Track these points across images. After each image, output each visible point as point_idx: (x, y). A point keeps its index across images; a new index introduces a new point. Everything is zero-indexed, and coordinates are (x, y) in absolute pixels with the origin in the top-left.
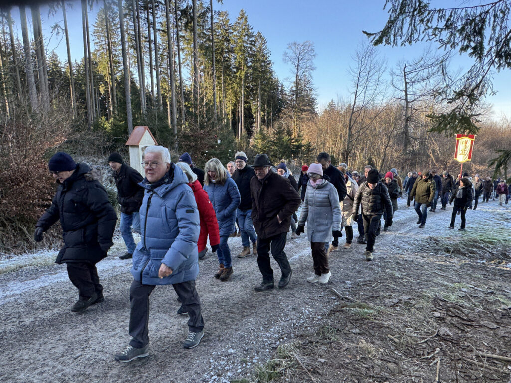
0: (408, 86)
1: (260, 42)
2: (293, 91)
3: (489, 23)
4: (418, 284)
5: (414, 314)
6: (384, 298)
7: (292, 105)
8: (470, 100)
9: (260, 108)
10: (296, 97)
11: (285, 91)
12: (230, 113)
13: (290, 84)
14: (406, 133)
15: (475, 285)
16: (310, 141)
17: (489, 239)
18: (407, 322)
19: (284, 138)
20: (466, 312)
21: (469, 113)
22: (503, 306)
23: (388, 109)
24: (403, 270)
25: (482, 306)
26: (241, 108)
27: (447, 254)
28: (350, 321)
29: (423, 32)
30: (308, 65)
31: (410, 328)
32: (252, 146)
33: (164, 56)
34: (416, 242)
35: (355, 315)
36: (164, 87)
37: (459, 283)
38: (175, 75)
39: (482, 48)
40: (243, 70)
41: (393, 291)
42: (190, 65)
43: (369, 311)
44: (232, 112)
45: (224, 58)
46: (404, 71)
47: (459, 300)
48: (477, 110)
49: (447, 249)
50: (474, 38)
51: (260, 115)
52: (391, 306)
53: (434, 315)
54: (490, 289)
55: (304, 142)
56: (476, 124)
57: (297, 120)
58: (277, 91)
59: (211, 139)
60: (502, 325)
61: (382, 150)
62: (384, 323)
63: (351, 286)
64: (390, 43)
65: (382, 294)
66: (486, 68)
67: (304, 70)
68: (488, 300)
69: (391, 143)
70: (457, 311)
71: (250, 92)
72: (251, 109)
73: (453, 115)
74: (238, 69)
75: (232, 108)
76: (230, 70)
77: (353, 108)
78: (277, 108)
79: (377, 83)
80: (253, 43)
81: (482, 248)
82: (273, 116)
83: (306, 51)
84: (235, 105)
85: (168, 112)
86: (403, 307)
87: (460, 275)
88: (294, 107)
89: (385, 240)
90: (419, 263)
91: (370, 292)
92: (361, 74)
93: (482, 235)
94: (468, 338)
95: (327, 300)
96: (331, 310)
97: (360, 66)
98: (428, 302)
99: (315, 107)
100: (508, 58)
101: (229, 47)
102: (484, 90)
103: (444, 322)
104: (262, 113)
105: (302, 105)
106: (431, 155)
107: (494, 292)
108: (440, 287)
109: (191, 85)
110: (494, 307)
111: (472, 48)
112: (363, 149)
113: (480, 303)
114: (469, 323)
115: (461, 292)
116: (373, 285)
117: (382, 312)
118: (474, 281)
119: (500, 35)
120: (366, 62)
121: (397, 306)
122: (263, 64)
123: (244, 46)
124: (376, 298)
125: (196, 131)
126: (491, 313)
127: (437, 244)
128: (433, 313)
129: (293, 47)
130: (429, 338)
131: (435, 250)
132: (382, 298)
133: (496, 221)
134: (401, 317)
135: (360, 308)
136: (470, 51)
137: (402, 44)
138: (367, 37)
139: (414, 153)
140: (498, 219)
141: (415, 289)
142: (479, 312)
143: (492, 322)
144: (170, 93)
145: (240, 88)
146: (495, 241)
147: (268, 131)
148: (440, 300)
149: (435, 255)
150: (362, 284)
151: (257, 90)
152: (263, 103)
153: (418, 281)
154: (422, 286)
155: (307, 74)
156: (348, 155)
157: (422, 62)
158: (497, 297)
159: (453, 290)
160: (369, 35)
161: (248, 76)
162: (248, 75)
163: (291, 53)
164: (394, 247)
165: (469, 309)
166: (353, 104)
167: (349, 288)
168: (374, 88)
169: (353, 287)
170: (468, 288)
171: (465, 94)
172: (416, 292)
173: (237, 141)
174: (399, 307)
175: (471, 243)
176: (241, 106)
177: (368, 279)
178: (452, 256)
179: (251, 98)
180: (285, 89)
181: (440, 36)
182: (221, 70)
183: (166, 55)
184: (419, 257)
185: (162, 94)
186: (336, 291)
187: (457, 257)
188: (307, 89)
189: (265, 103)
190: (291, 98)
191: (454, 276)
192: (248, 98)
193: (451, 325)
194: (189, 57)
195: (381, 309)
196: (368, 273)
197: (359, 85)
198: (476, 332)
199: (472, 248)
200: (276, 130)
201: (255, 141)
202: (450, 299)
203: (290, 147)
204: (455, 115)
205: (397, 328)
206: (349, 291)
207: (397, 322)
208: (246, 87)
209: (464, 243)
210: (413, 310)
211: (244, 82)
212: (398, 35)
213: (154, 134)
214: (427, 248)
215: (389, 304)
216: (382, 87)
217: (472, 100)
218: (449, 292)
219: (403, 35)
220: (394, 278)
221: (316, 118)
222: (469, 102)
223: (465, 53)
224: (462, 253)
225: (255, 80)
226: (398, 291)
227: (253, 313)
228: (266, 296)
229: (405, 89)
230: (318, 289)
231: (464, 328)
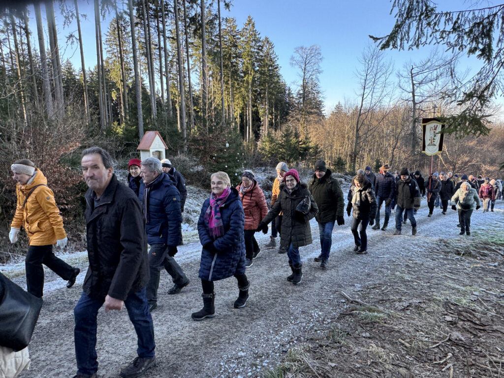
0: (415, 87)
1: (268, 47)
2: (300, 94)
3: (498, 24)
4: (429, 287)
5: (426, 319)
6: (394, 301)
7: (299, 108)
8: (481, 102)
9: (267, 112)
10: (304, 100)
11: (292, 94)
12: (238, 117)
14: (413, 134)
15: (487, 288)
16: (317, 143)
17: (501, 241)
18: (418, 326)
19: (291, 141)
20: (479, 317)
21: (480, 115)
23: (396, 110)
24: (413, 273)
25: (495, 310)
26: (249, 112)
27: (458, 257)
28: (359, 325)
29: (431, 36)
30: (315, 69)
31: (421, 333)
32: (260, 149)
33: (174, 62)
34: (426, 245)
35: (365, 318)
36: (174, 93)
37: (470, 286)
38: (184, 81)
39: (490, 50)
40: (251, 74)
41: (403, 294)
42: (199, 70)
43: (378, 315)
44: (240, 116)
45: (232, 63)
46: (411, 72)
47: (471, 304)
48: (488, 111)
49: (458, 251)
50: (483, 39)
51: (267, 118)
52: (401, 310)
53: (446, 319)
55: (311, 145)
56: (487, 126)
57: (304, 123)
58: (285, 95)
59: (220, 142)
61: (390, 152)
62: (395, 327)
63: (360, 289)
64: (397, 47)
65: (392, 297)
66: (496, 69)
67: (310, 73)
68: (501, 304)
69: (398, 144)
70: (469, 315)
71: (257, 96)
72: (259, 113)
73: (463, 117)
74: (246, 73)
75: (240, 112)
76: (238, 75)
77: (361, 110)
78: (284, 111)
79: (384, 85)
80: (260, 48)
81: (494, 251)
82: (281, 119)
83: (312, 55)
84: (243, 109)
85: (177, 116)
86: (413, 310)
87: (471, 278)
88: (301, 110)
89: (394, 242)
90: (429, 265)
91: (380, 295)
92: (368, 76)
93: (494, 237)
94: (481, 343)
95: (337, 304)
96: (341, 314)
97: (366, 69)
98: (439, 306)
99: (322, 109)
101: (237, 52)
102: (495, 91)
103: (457, 327)
104: (270, 116)
105: (310, 108)
106: (440, 156)
108: (451, 290)
109: (200, 90)
111: (480, 50)
112: (370, 150)
113: (493, 307)
114: (481, 327)
115: (473, 296)
116: (383, 289)
117: (393, 316)
118: (486, 284)
120: (373, 64)
121: (408, 310)
122: (270, 68)
123: (251, 51)
124: (386, 302)
125: (205, 135)
127: (447, 246)
128: (445, 318)
129: (300, 51)
130: (440, 343)
131: (445, 252)
132: (392, 302)
134: (412, 321)
135: (369, 311)
136: (478, 53)
137: (410, 48)
138: (374, 41)
139: (422, 155)
141: (425, 293)
142: (491, 316)
144: (180, 98)
145: (248, 92)
147: (276, 134)
148: (452, 304)
149: (445, 257)
150: (371, 287)
151: (265, 93)
153: (429, 284)
154: (432, 290)
155: (314, 77)
156: (355, 156)
157: (429, 64)
159: (464, 294)
160: (376, 39)
161: (256, 81)
162: (256, 79)
163: (297, 57)
164: (403, 249)
165: (482, 313)
166: (360, 106)
167: (359, 291)
168: (381, 90)
169: (362, 291)
170: (480, 292)
171: (476, 95)
172: (426, 295)
173: (245, 143)
174: (409, 311)
175: (482, 246)
176: (249, 110)
177: (377, 282)
178: (463, 258)
179: (258, 102)
180: (292, 92)
181: (448, 39)
182: (229, 74)
183: (175, 62)
184: (429, 259)
185: (172, 99)
186: (345, 294)
187: (468, 259)
188: (314, 92)
189: (272, 106)
190: (298, 101)
191: (465, 279)
192: (256, 102)
193: (463, 330)
194: (198, 63)
195: (391, 313)
196: (378, 276)
197: (366, 87)
198: (489, 337)
199: (483, 250)
200: (284, 133)
201: (263, 144)
202: (462, 303)
203: (297, 149)
204: (465, 117)
205: (408, 332)
206: (358, 295)
207: (407, 326)
208: (254, 91)
209: (475, 245)
210: (423, 314)
211: (252, 86)
212: (405, 39)
213: (164, 138)
214: (437, 250)
215: (400, 308)
216: (389, 89)
217: (482, 102)
218: (461, 296)
219: (410, 39)
220: (404, 281)
221: (323, 120)
222: (479, 104)
223: (473, 55)
224: (473, 256)
225: (262, 84)
226: (408, 295)
227: (262, 316)
228: (275, 298)
229: (412, 91)
230: (327, 292)
231: (477, 332)
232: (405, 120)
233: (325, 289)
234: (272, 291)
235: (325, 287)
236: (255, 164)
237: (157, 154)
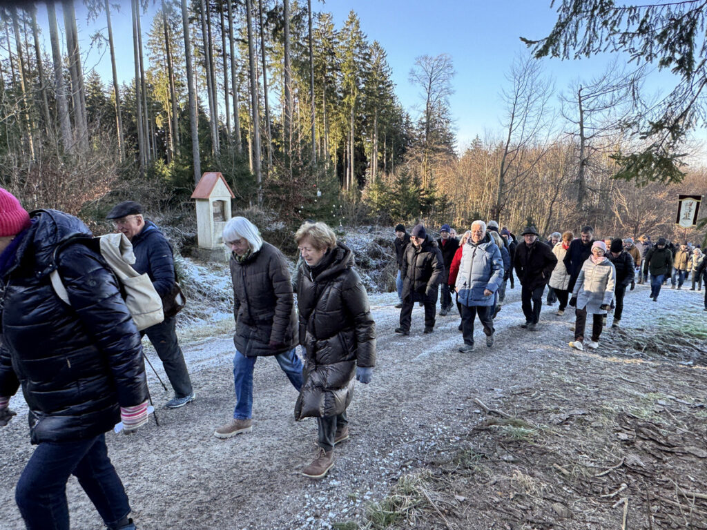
0: (584, 116)
1: (377, 55)
2: (423, 124)
3: (702, 25)
4: (597, 393)
5: (591, 436)
6: (549, 412)
7: (420, 143)
8: (673, 135)
9: (376, 148)
10: (427, 132)
11: (411, 123)
12: (335, 154)
13: (419, 114)
14: (580, 181)
15: (677, 395)
16: (446, 193)
17: (698, 331)
18: (580, 446)
19: (409, 189)
20: (665, 434)
21: (670, 153)
23: (556, 148)
24: (575, 374)
25: (688, 425)
26: (350, 148)
27: (638, 353)
28: (499, 444)
29: (607, 39)
30: (444, 87)
31: (585, 455)
32: (365, 200)
33: (244, 75)
35: (507, 435)
36: (244, 119)
37: (654, 392)
38: (259, 102)
39: (691, 62)
40: (354, 94)
41: (561, 402)
42: (279, 88)
43: (526, 431)
44: (338, 153)
45: (326, 78)
46: (579, 95)
47: (654, 417)
48: (681, 148)
49: (638, 344)
50: (680, 46)
51: (376, 156)
52: (558, 424)
53: (619, 437)
54: (699, 401)
55: (438, 195)
56: (682, 169)
57: (428, 164)
58: (401, 124)
59: (309, 189)
61: (547, 206)
62: (549, 447)
63: (501, 395)
64: (558, 55)
65: (545, 406)
66: (696, 89)
67: (437, 94)
68: (696, 417)
69: (559, 195)
70: (651, 431)
71: (362, 125)
72: (364, 149)
73: (647, 156)
74: (346, 93)
75: (338, 147)
76: (335, 95)
77: (507, 147)
78: (400, 147)
79: (540, 112)
80: (367, 57)
81: (688, 344)
82: (395, 159)
83: (441, 68)
84: (341, 143)
85: (249, 153)
86: (575, 425)
87: (656, 381)
88: (423, 146)
90: (598, 364)
91: (528, 403)
92: (518, 99)
93: (688, 326)
94: (667, 470)
95: (469, 415)
96: (474, 429)
97: (516, 89)
98: (610, 419)
99: (453, 146)
101: (334, 63)
102: (694, 120)
103: (633, 448)
104: (380, 154)
105: (436, 143)
106: (617, 213)
108: (628, 398)
109: (281, 115)
110: (704, 427)
111: (677, 61)
112: (520, 204)
113: (685, 421)
114: (668, 449)
115: (658, 406)
116: (533, 395)
117: (546, 433)
118: (676, 389)
120: (525, 82)
121: (567, 424)
122: (381, 86)
123: (354, 61)
124: (537, 413)
125: (287, 180)
126: (700, 435)
127: (623, 338)
128: (618, 435)
129: (423, 62)
130: (611, 469)
131: (621, 346)
132: (546, 413)
134: (573, 440)
135: (514, 426)
136: (674, 65)
137: (576, 57)
138: (526, 45)
139: (592, 211)
141: (592, 401)
142: (682, 434)
143: (702, 448)
144: (252, 127)
145: (349, 119)
147: (387, 180)
148: (628, 417)
149: (620, 352)
150: (517, 392)
151: (373, 122)
152: (381, 140)
153: (597, 389)
154: (602, 397)
155: (442, 99)
156: (499, 212)
157: (605, 83)
159: (646, 403)
160: (529, 43)
161: (361, 103)
162: (361, 101)
163: (419, 71)
164: (562, 342)
165: (669, 429)
166: (506, 141)
167: (500, 398)
168: (536, 118)
169: (505, 397)
170: (667, 401)
171: (666, 125)
172: (593, 404)
173: (344, 192)
174: (569, 426)
175: (672, 337)
176: (350, 145)
177: (526, 386)
178: (645, 354)
179: (364, 134)
180: (412, 121)
181: (631, 44)
182: (322, 94)
183: (246, 74)
184: (599, 356)
185: (241, 129)
186: (480, 402)
187: (651, 356)
188: (442, 120)
189: (383, 140)
190: (420, 133)
191: (648, 382)
192: (360, 134)
193: (644, 452)
194: (278, 77)
195: (543, 428)
196: (526, 377)
197: (515, 115)
198: (678, 462)
199: (674, 343)
200: (399, 178)
201: (370, 194)
202: (642, 415)
203: (417, 202)
204: (651, 156)
205: (567, 454)
206: (499, 403)
207: (566, 446)
208: (358, 118)
209: (661, 337)
210: (589, 430)
211: (355, 111)
212: (570, 43)
213: (230, 183)
214: (610, 343)
215: (556, 421)
216: (547, 118)
217: (675, 135)
218: (641, 405)
219: (578, 43)
220: (562, 385)
221: (454, 161)
222: (671, 138)
223: (666, 68)
224: (659, 351)
225: (369, 108)
226: (568, 404)
227: (364, 431)
228: (383, 407)
229: (580, 121)
230: (456, 398)
231: (661, 456)
232: (568, 162)
233: (452, 394)
234: (379, 396)
235: (452, 392)
236: (359, 221)
237: (220, 204)
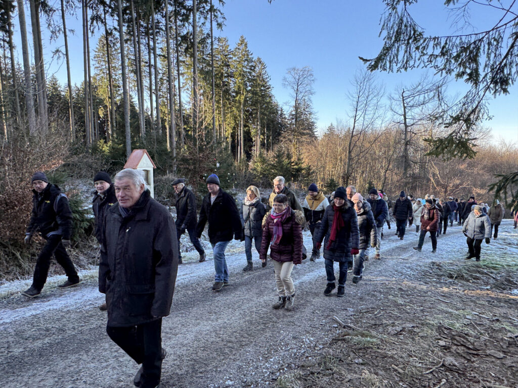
0: (407, 110)
1: (260, 67)
2: (293, 115)
3: (484, 50)
4: (422, 311)
5: (419, 344)
6: (388, 326)
7: (291, 128)
8: (467, 125)
9: (259, 132)
10: (296, 121)
11: (284, 114)
12: (230, 136)
13: (290, 108)
14: (405, 156)
15: (480, 312)
16: (310, 165)
17: (492, 264)
18: (411, 351)
19: (283, 161)
20: (472, 341)
21: (466, 138)
22: (509, 334)
23: (387, 132)
24: (406, 297)
25: (488, 334)
26: (240, 132)
27: (450, 280)
28: (352, 351)
29: (419, 59)
30: (307, 90)
31: (415, 358)
32: (251, 169)
34: (419, 268)
35: (358, 344)
36: (163, 111)
37: (463, 310)
38: (175, 99)
39: (478, 75)
40: (243, 94)
41: (396, 318)
42: (190, 89)
43: (371, 340)
44: (231, 136)
45: (223, 82)
46: (402, 96)
47: (464, 328)
48: (473, 134)
49: (450, 274)
50: (470, 64)
51: (260, 138)
52: (394, 335)
53: (439, 344)
54: (496, 316)
55: (304, 166)
56: (475, 149)
57: (296, 144)
58: (277, 115)
59: (210, 162)
60: (509, 354)
61: (382, 174)
62: (388, 352)
63: (353, 313)
64: (385, 70)
65: (384, 321)
66: (481, 93)
67: (303, 94)
68: (494, 328)
69: (391, 166)
70: (462, 339)
71: (249, 116)
72: (250, 133)
73: (450, 139)
74: (237, 93)
75: (232, 131)
76: (230, 94)
77: (353, 132)
78: (276, 132)
79: (375, 108)
80: (253, 68)
81: (486, 274)
82: (273, 140)
83: (305, 76)
84: (234, 128)
85: (167, 135)
86: (407, 335)
87: (464, 301)
88: (293, 131)
90: (422, 289)
91: (373, 319)
92: (360, 98)
93: (486, 260)
94: (475, 368)
95: (329, 328)
96: (333, 339)
97: (358, 91)
98: (432, 330)
99: (315, 131)
100: (503, 84)
101: (229, 72)
102: (481, 115)
103: (450, 352)
104: (262, 137)
105: (302, 129)
106: (432, 179)
107: (500, 319)
108: (444, 314)
109: (191, 109)
110: (500, 335)
111: (468, 74)
112: (363, 172)
113: (486, 331)
114: (475, 352)
115: (466, 320)
116: (376, 313)
117: (386, 341)
118: (479, 307)
119: (495, 62)
120: (364, 87)
121: (401, 334)
122: (262, 88)
123: (244, 71)
124: (379, 326)
125: (195, 155)
126: (498, 341)
127: (440, 269)
128: (438, 342)
129: (292, 72)
130: (434, 368)
131: (438, 275)
132: (386, 326)
133: (498, 245)
134: (405, 346)
135: (362, 336)
136: (466, 77)
137: (398, 71)
138: (363, 62)
139: (415, 177)
140: (500, 244)
141: (418, 317)
142: (485, 341)
143: (499, 351)
144: (169, 116)
145: (240, 111)
146: (499, 266)
147: (267, 155)
148: (445, 328)
149: (438, 280)
150: (364, 311)
151: (257, 113)
152: (263, 126)
153: (422, 308)
154: (425, 314)
155: (306, 98)
156: (348, 178)
157: (420, 87)
158: (502, 324)
159: (457, 318)
160: (365, 61)
161: (248, 101)
162: (248, 99)
163: (290, 78)
164: (396, 273)
165: (475, 337)
166: (352, 128)
167: (351, 315)
168: (373, 112)
169: (355, 315)
170: (472, 315)
171: (462, 118)
172: (419, 319)
173: (236, 164)
174: (402, 336)
175: (474, 269)
176: (241, 130)
177: (370, 306)
178: (456, 281)
179: (250, 122)
180: (285, 113)
181: (435, 62)
182: (220, 94)
183: (165, 79)
184: (422, 283)
185: (161, 118)
186: (337, 318)
187: (460, 283)
188: (306, 113)
190: (290, 122)
191: (458, 302)
192: (248, 122)
193: (457, 355)
194: (189, 82)
195: (384, 338)
196: (371, 300)
197: (358, 109)
198: (482, 362)
199: (476, 273)
200: (276, 154)
201: (255, 165)
202: (455, 327)
203: (289, 171)
204: (452, 139)
205: (402, 357)
206: (351, 319)
207: (401, 351)
208: (246, 111)
209: (467, 268)
210: (417, 339)
211: (244, 106)
212: (394, 62)
213: (152, 157)
214: (430, 273)
215: (393, 333)
217: (469, 125)
218: (454, 320)
219: (399, 61)
220: (397, 305)
221: (315, 141)
222: (466, 127)
223: (461, 79)
224: (466, 279)
225: (254, 103)
226: (401, 319)
227: (252, 342)
228: (265, 324)
229: (403, 114)
230: (319, 316)
231: (470, 357)
232: (397, 143)
233: (317, 313)
234: (262, 315)
235: (317, 311)
236: (246, 184)
